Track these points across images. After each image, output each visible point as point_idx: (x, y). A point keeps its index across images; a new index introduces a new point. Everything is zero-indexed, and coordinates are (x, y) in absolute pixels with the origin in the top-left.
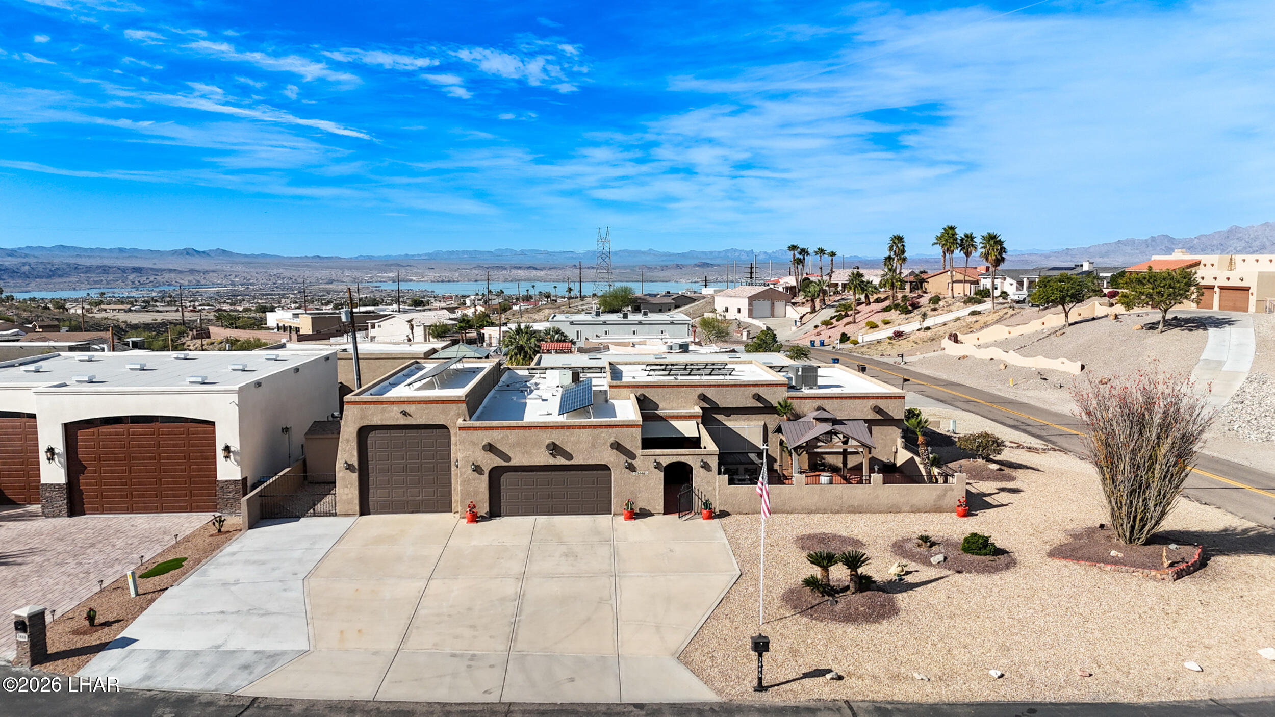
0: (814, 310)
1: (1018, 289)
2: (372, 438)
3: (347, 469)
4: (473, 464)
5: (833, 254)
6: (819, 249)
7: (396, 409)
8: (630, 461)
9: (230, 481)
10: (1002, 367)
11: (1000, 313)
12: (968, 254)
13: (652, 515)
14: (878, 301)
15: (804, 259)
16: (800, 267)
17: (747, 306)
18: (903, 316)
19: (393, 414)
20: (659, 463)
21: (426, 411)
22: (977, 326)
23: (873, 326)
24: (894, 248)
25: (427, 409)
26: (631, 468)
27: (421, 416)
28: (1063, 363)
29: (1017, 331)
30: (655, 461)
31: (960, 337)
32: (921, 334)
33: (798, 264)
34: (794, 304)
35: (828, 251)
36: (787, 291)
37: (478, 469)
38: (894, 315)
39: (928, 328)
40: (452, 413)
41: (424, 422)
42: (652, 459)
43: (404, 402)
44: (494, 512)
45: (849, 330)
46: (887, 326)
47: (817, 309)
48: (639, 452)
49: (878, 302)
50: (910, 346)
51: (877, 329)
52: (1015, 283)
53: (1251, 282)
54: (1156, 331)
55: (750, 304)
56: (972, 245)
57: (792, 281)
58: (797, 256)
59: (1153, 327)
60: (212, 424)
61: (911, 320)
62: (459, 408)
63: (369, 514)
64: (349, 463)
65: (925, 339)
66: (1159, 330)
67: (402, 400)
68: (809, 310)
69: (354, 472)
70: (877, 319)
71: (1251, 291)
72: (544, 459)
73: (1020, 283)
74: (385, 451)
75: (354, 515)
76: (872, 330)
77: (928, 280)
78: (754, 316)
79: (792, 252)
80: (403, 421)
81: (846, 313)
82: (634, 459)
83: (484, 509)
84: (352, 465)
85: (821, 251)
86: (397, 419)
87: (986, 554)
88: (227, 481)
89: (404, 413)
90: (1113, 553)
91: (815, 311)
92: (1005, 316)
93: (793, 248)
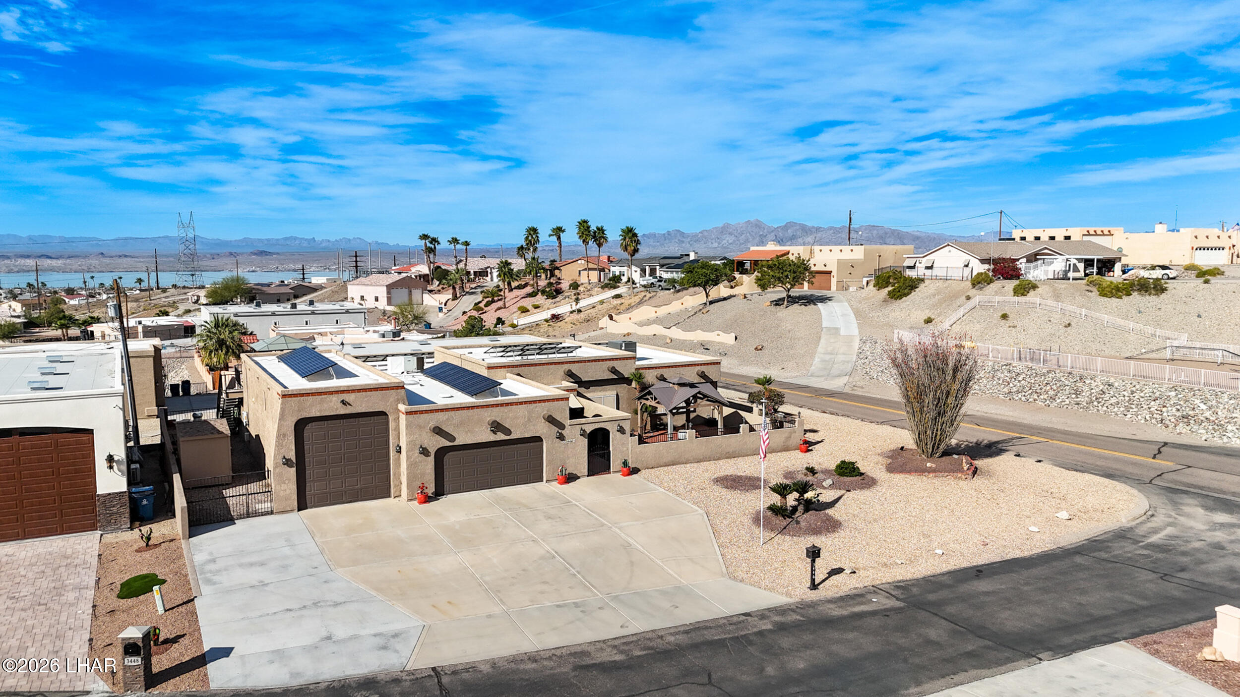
0: (455, 298)
1: (641, 276)
2: (308, 430)
3: (284, 464)
4: (421, 447)
5: (467, 244)
6: (453, 238)
7: (335, 399)
8: (560, 431)
9: (113, 494)
10: (668, 341)
11: (639, 296)
12: (600, 245)
13: (579, 478)
14: (519, 287)
15: (435, 248)
16: (431, 256)
17: (385, 295)
18: (550, 301)
19: (332, 404)
20: (584, 431)
21: (366, 399)
22: (623, 307)
23: (524, 310)
24: (530, 238)
25: (366, 397)
26: (561, 437)
27: (360, 405)
28: (718, 335)
29: (663, 311)
30: (582, 429)
31: (615, 317)
32: (575, 316)
33: (430, 253)
34: (431, 291)
35: (462, 240)
36: (420, 279)
37: (424, 452)
38: (540, 299)
39: (579, 311)
40: (391, 399)
41: (363, 411)
42: (579, 427)
43: (343, 392)
44: (439, 493)
45: (501, 314)
46: (538, 310)
47: (458, 296)
48: (568, 422)
49: (520, 289)
50: (570, 327)
51: (529, 313)
52: (639, 270)
53: (832, 267)
54: (781, 307)
55: (388, 293)
56: (604, 237)
57: (424, 269)
58: (429, 245)
59: (778, 303)
60: (90, 432)
61: (558, 304)
62: (398, 394)
63: (306, 508)
64: (287, 457)
65: (581, 320)
66: (784, 305)
67: (342, 389)
68: (450, 296)
69: (291, 467)
70: (528, 303)
71: (832, 274)
72: (487, 436)
73: (643, 271)
74: (322, 443)
75: (292, 511)
76: (524, 314)
77: (561, 268)
78: (392, 303)
79: (424, 241)
80: (343, 410)
81: (493, 299)
82: (563, 429)
83: (431, 490)
84: (290, 460)
85: (455, 241)
86: (337, 409)
87: (856, 476)
88: (110, 494)
89: (344, 403)
90: (929, 465)
91: (457, 299)
92: (645, 299)
93: (424, 237)
